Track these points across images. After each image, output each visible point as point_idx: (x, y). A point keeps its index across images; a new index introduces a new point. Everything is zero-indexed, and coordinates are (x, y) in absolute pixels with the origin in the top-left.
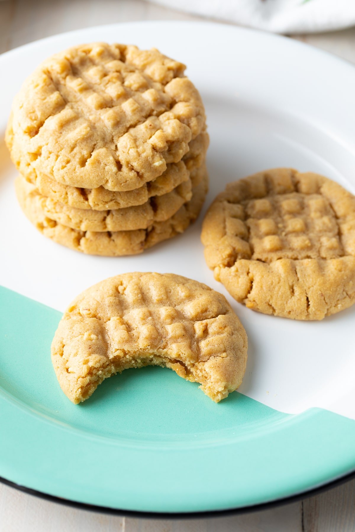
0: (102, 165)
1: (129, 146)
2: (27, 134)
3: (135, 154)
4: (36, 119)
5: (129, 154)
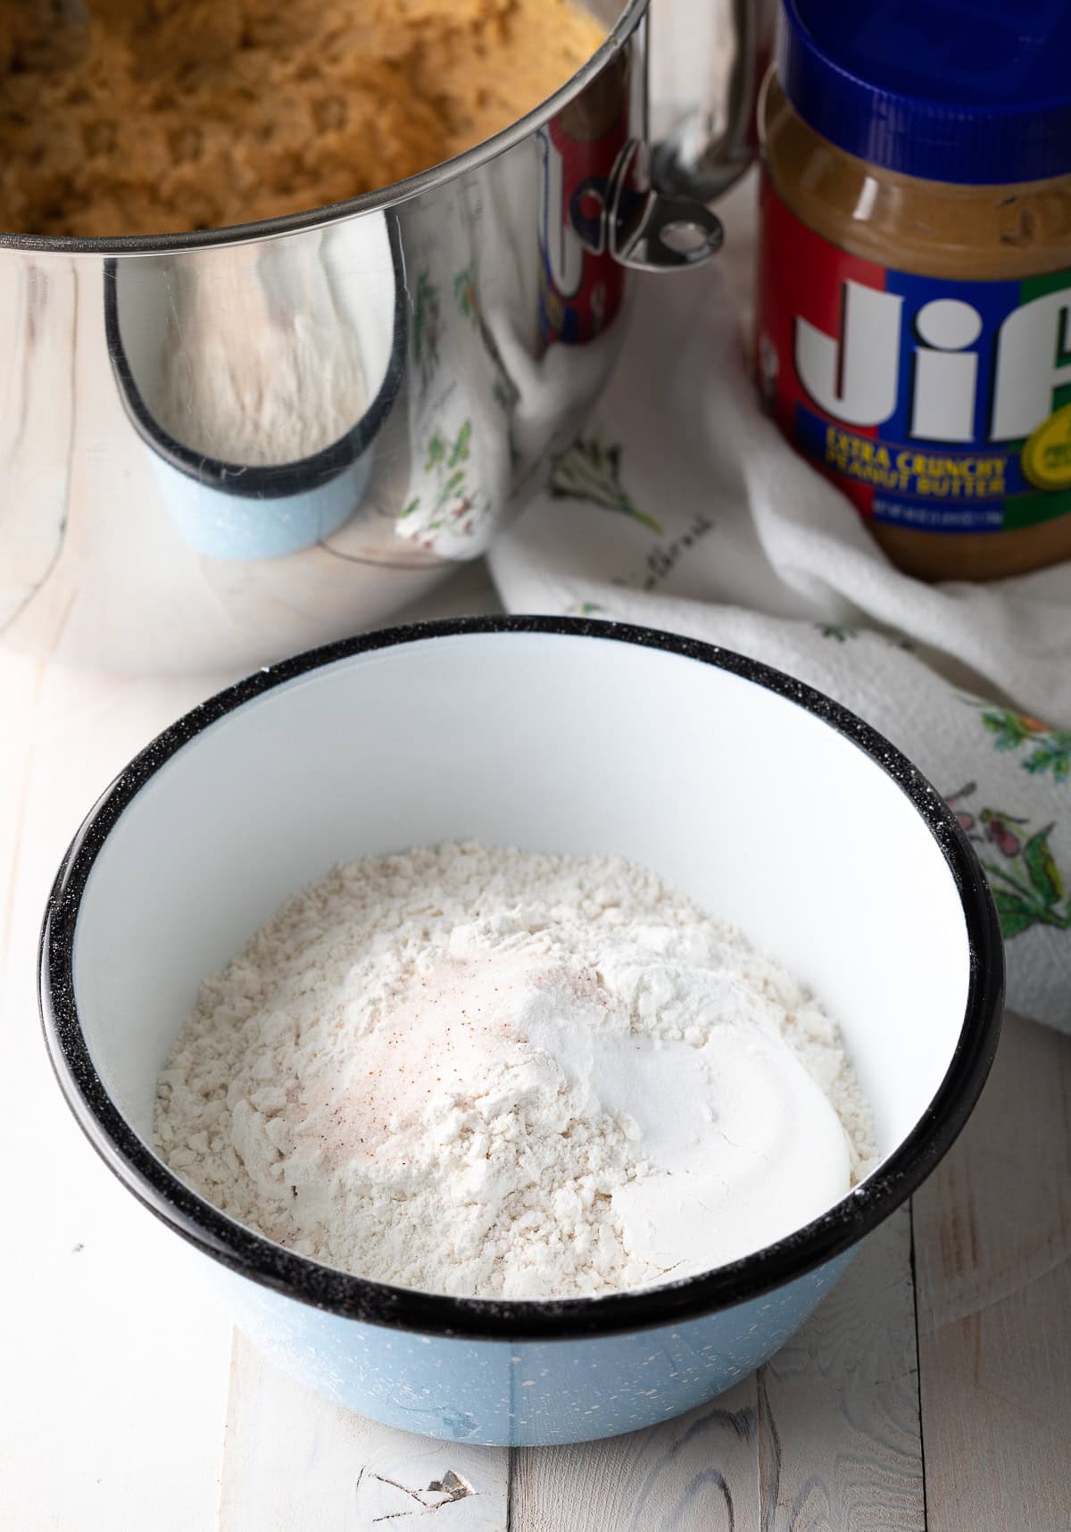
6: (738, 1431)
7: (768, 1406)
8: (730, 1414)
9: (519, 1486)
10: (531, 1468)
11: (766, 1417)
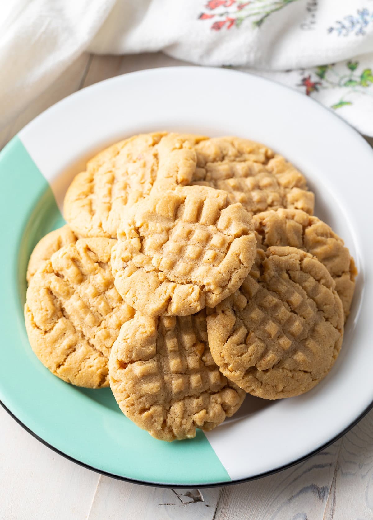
0: (153, 420)
1: (177, 415)
2: (119, 362)
3: (178, 423)
4: (130, 358)
5: (175, 420)
6: (319, 497)
7: (335, 488)
8: (318, 488)
9: (223, 501)
10: (230, 494)
11: (333, 493)
